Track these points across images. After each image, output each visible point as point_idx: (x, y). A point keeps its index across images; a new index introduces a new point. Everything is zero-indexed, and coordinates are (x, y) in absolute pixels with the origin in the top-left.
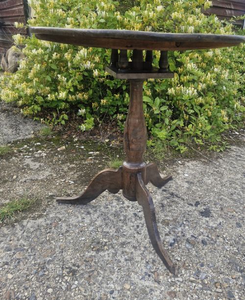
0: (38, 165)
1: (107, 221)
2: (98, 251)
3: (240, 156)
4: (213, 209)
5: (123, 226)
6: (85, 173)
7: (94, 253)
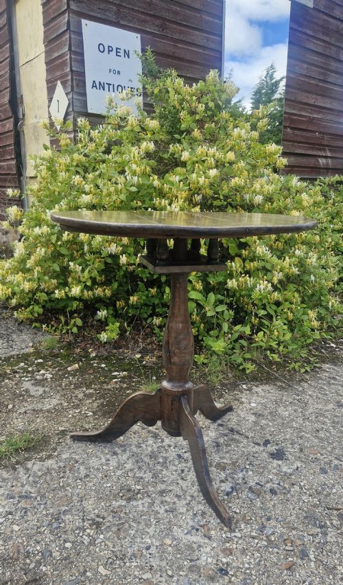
0: (41, 390)
1: (140, 464)
2: (129, 500)
3: (334, 379)
4: (289, 450)
5: (162, 471)
6: (108, 401)
7: (124, 503)
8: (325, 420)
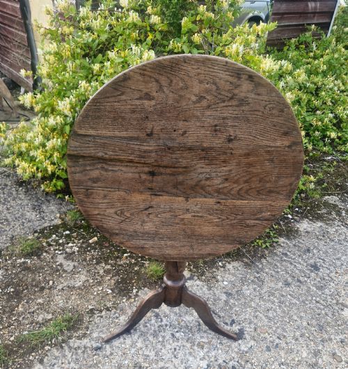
0: (71, 265)
3: (286, 255)
4: (247, 329)
5: (161, 349)
6: (121, 278)
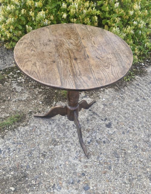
0: (21, 89)
1: (60, 129)
2: (55, 145)
4: (113, 123)
5: (67, 132)
8: (130, 108)
